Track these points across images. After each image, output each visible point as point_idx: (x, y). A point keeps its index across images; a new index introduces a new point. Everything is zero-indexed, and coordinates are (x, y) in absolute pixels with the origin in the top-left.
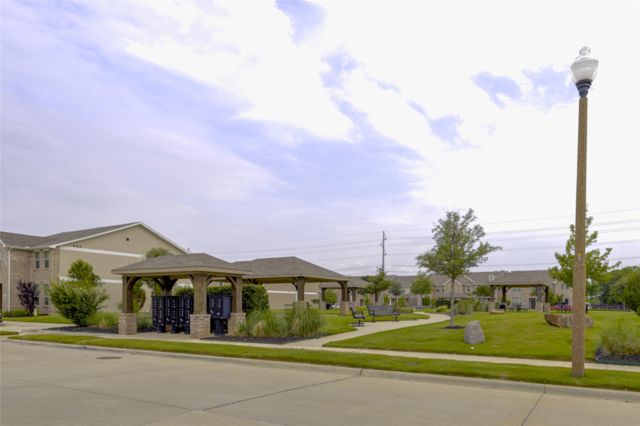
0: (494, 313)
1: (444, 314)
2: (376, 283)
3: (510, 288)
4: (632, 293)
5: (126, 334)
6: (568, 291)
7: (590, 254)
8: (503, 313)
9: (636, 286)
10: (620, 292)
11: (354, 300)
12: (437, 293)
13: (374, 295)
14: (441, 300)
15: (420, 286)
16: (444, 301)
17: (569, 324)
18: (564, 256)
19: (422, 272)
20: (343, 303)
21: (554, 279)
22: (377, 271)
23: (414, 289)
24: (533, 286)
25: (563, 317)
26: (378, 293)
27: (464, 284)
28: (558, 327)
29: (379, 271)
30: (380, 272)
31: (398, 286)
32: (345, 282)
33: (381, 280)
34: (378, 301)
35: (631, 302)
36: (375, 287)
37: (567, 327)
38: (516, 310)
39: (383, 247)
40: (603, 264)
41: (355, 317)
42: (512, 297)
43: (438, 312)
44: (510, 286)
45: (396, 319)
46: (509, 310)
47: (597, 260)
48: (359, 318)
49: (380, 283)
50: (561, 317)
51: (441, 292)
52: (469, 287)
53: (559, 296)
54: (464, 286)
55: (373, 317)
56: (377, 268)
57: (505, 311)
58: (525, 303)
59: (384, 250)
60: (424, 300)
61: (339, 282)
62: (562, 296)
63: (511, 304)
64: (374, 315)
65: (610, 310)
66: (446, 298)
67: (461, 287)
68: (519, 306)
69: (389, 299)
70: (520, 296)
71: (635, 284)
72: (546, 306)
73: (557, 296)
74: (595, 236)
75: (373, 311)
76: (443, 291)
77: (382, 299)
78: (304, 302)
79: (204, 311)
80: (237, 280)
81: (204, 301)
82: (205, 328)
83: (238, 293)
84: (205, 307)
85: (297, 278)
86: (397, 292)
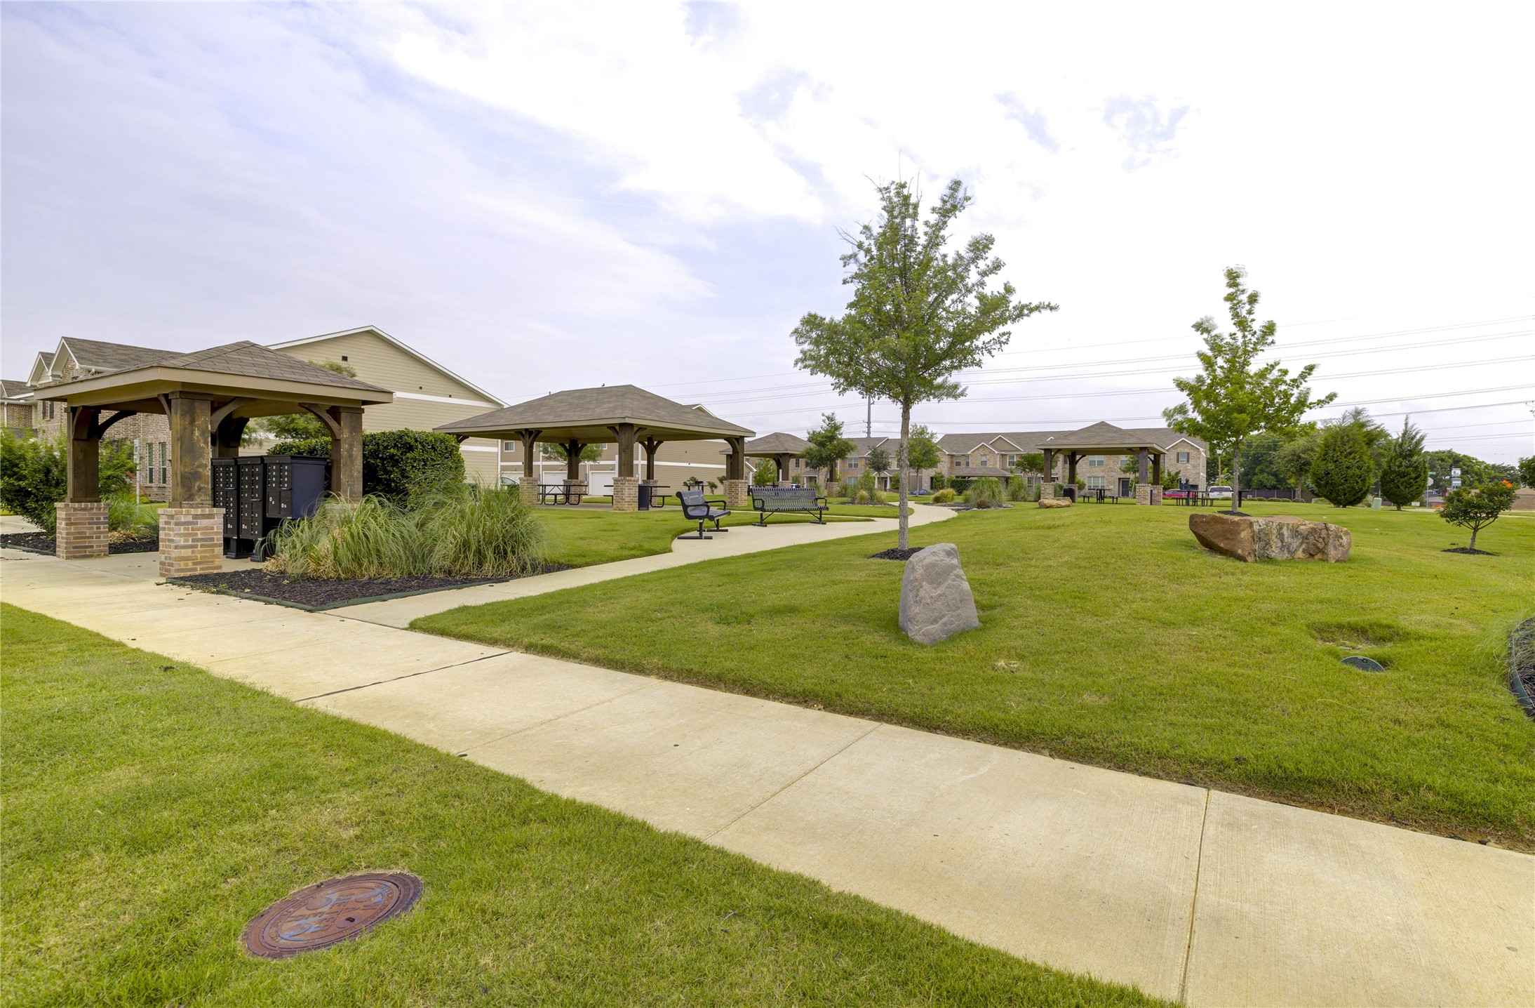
0: (1051, 504)
1: (949, 506)
2: (822, 444)
3: (1084, 456)
4: (1331, 466)
5: (68, 558)
6: (1188, 464)
7: (1262, 374)
8: (1069, 506)
9: (1339, 454)
10: (1292, 466)
12: (957, 467)
15: (914, 454)
17: (1277, 551)
18: (1200, 379)
20: (734, 483)
21: (1181, 433)
24: (1129, 451)
25: (1256, 528)
28: (1242, 559)
29: (823, 419)
30: (827, 423)
31: (882, 455)
32: (739, 439)
33: (833, 436)
35: (1327, 483)
36: (821, 450)
37: (1269, 560)
38: (1095, 500)
40: (1296, 395)
41: (689, 517)
42: (1088, 475)
43: (937, 501)
44: (1085, 452)
46: (1082, 499)
47: (1283, 387)
48: (700, 518)
50: (1251, 524)
51: (963, 466)
53: (1173, 473)
55: (761, 514)
57: (1073, 501)
58: (1111, 487)
62: (1177, 474)
63: (1086, 487)
64: (762, 509)
67: (998, 457)
68: (1101, 490)
69: (874, 478)
70: (1102, 474)
71: (1337, 449)
72: (1155, 492)
73: (1169, 474)
74: (1270, 329)
75: (762, 500)
76: (968, 464)
78: (632, 478)
79: (202, 498)
80: (343, 415)
81: (201, 470)
82: (202, 546)
83: (348, 451)
84: (204, 488)
85: (617, 428)
86: (882, 465)
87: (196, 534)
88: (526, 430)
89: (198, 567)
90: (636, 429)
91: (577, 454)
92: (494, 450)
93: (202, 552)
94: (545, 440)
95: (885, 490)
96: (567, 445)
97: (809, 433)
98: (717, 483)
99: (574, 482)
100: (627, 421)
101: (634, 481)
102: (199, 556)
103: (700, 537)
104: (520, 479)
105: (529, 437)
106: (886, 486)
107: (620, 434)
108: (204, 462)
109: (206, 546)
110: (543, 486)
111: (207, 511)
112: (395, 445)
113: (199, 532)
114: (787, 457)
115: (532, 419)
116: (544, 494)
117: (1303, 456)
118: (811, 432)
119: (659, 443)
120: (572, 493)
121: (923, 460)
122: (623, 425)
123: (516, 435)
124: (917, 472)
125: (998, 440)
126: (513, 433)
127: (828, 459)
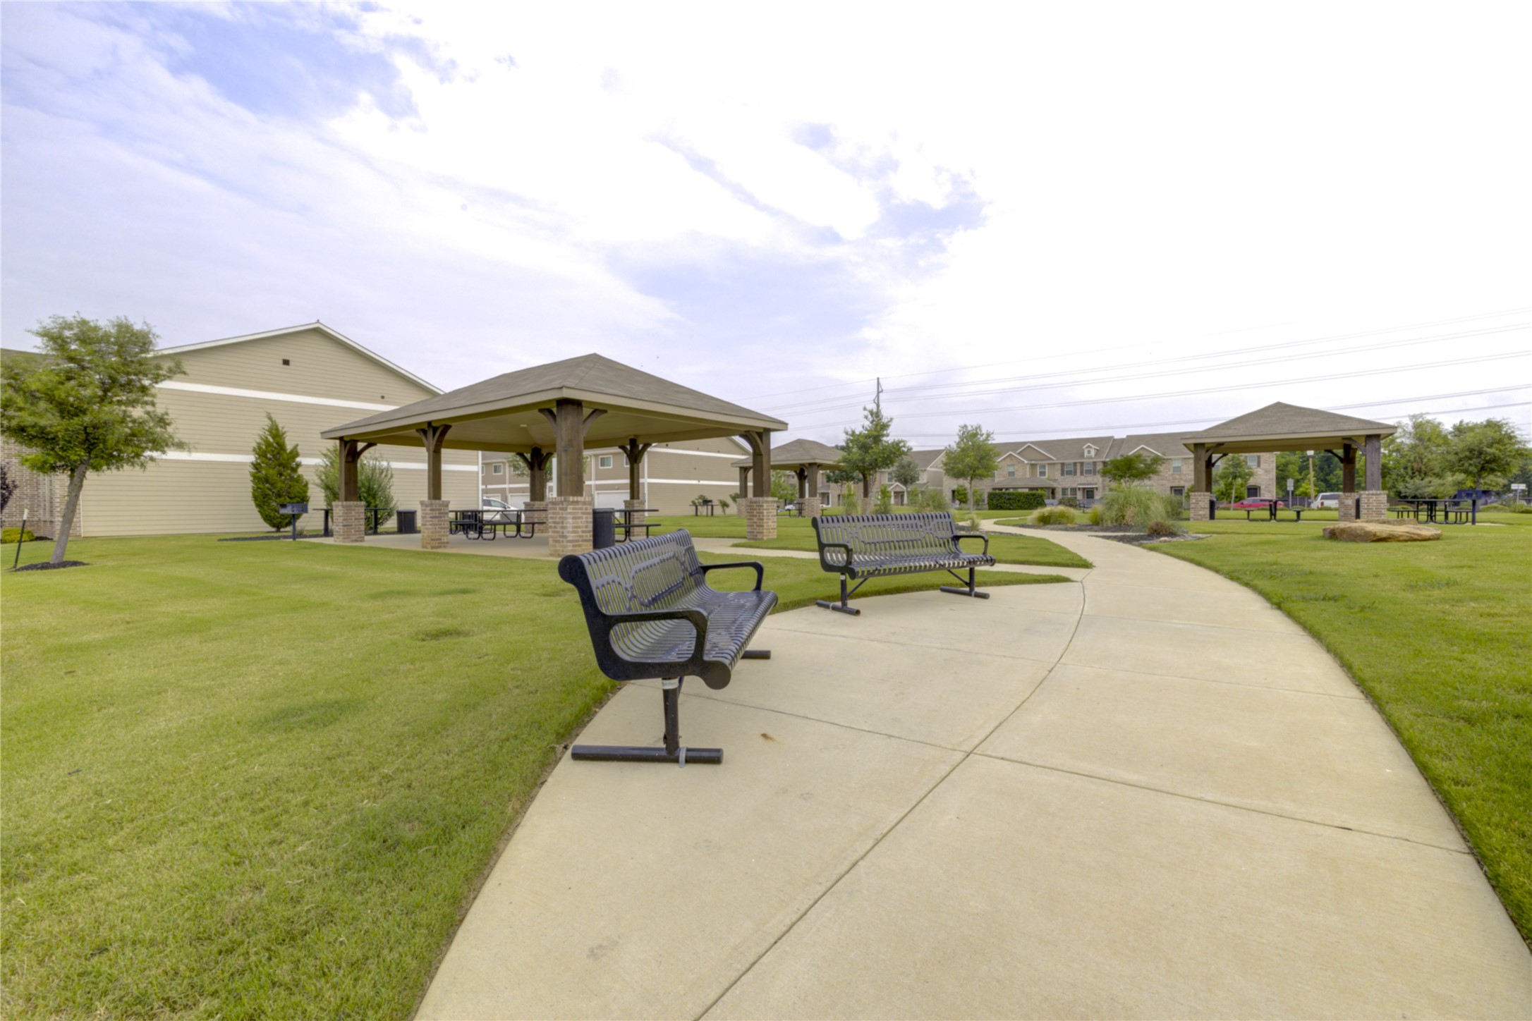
2: (864, 448)
6: (1259, 469)
11: (813, 493)
13: (861, 485)
14: (997, 491)
15: (968, 459)
16: (1004, 494)
19: (970, 428)
20: (755, 502)
22: (866, 417)
23: (953, 468)
26: (870, 474)
27: (1033, 462)
29: (870, 416)
30: (873, 421)
31: (909, 466)
32: (764, 433)
33: (877, 439)
34: (870, 494)
36: (860, 458)
49: (876, 449)
52: (1043, 467)
54: (1032, 465)
55: (843, 584)
56: (865, 409)
60: (956, 493)
61: (747, 434)
64: (847, 569)
66: (1007, 489)
67: (1028, 467)
69: (891, 492)
75: (846, 547)
77: (878, 492)
78: (580, 499)
85: (554, 409)
86: (909, 477)
88: (431, 425)
90: (586, 411)
91: (540, 472)
94: (472, 443)
95: (902, 504)
96: (528, 456)
97: (847, 433)
98: (730, 501)
99: (537, 504)
100: (567, 394)
101: (584, 503)
105: (434, 435)
106: (902, 501)
107: (558, 419)
114: (815, 468)
115: (437, 408)
118: (850, 432)
121: (978, 468)
122: (563, 403)
123: (417, 435)
124: (971, 483)
125: (1026, 449)
126: (413, 432)
127: (875, 466)
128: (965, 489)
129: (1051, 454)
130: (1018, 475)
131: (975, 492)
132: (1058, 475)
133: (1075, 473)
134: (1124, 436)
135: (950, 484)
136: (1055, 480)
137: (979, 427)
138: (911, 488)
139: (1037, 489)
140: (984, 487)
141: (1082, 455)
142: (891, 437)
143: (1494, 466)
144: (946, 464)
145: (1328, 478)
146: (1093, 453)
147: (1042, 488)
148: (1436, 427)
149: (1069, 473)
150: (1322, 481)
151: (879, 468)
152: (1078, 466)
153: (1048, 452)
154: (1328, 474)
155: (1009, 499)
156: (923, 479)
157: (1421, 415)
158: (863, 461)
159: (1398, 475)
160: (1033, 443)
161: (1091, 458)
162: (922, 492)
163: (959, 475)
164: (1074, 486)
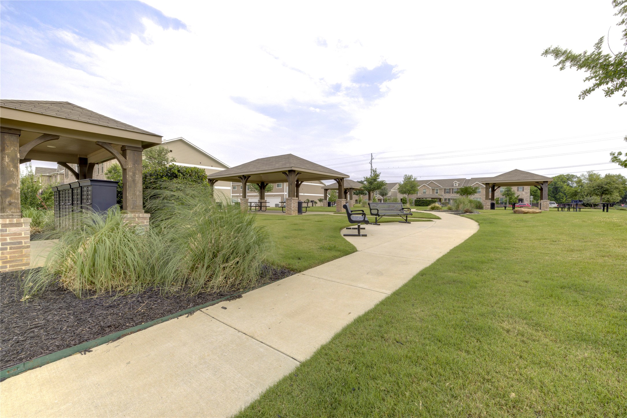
0: (526, 212)
2: (370, 183)
3: (499, 187)
6: (523, 192)
11: (351, 198)
14: (419, 199)
15: (407, 187)
16: (421, 200)
19: (408, 176)
20: (339, 201)
23: (401, 190)
24: (537, 183)
26: (371, 193)
27: (433, 188)
29: (370, 170)
30: (374, 173)
32: (342, 179)
33: (375, 180)
36: (368, 186)
39: (371, 164)
44: (501, 185)
45: (406, 220)
49: (375, 183)
52: (437, 190)
55: (376, 218)
59: (371, 166)
60: (402, 200)
61: (336, 179)
64: (377, 215)
65: (595, 209)
66: (422, 198)
67: (431, 190)
75: (377, 209)
78: (295, 198)
79: (13, 210)
80: (128, 152)
81: (11, 189)
82: (11, 248)
83: (132, 177)
84: (14, 202)
85: (287, 173)
86: (384, 193)
87: (6, 239)
88: (243, 176)
89: (8, 265)
91: (264, 189)
92: (229, 188)
93: (11, 253)
94: (252, 182)
96: (260, 184)
99: (263, 201)
100: (291, 169)
102: (8, 256)
103: (359, 235)
104: (241, 199)
105: (245, 179)
106: (381, 202)
107: (289, 176)
108: (14, 183)
109: (14, 248)
110: (250, 203)
111: (15, 221)
112: (167, 175)
113: (8, 238)
114: (352, 190)
115: (246, 171)
116: (251, 206)
117: (605, 186)
118: (366, 177)
119: (302, 182)
120: (261, 206)
121: (411, 190)
122: (290, 171)
123: (239, 179)
124: (408, 196)
125: (431, 183)
126: (237, 178)
127: (374, 189)
128: (406, 198)
129: (441, 185)
130: (427, 193)
131: (410, 199)
132: (443, 193)
133: (450, 193)
134: (470, 179)
135: (400, 196)
136: (442, 195)
137: (411, 176)
138: (385, 197)
139: (434, 198)
140: (414, 197)
141: (453, 186)
142: (380, 179)
143: (607, 192)
144: (399, 189)
145: (556, 196)
146: (457, 185)
147: (436, 198)
148: (598, 176)
149: (447, 192)
150: (553, 197)
151: (376, 190)
152: (451, 190)
153: (439, 184)
154: (556, 195)
155: (423, 202)
156: (390, 194)
157: (592, 171)
158: (370, 188)
159: (581, 195)
160: (433, 180)
161: (456, 187)
162: (389, 199)
163: (404, 193)
164: (449, 198)
